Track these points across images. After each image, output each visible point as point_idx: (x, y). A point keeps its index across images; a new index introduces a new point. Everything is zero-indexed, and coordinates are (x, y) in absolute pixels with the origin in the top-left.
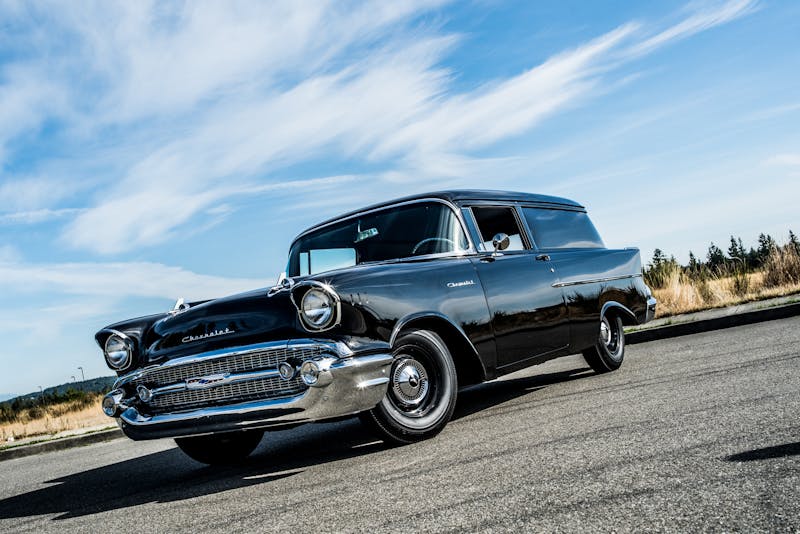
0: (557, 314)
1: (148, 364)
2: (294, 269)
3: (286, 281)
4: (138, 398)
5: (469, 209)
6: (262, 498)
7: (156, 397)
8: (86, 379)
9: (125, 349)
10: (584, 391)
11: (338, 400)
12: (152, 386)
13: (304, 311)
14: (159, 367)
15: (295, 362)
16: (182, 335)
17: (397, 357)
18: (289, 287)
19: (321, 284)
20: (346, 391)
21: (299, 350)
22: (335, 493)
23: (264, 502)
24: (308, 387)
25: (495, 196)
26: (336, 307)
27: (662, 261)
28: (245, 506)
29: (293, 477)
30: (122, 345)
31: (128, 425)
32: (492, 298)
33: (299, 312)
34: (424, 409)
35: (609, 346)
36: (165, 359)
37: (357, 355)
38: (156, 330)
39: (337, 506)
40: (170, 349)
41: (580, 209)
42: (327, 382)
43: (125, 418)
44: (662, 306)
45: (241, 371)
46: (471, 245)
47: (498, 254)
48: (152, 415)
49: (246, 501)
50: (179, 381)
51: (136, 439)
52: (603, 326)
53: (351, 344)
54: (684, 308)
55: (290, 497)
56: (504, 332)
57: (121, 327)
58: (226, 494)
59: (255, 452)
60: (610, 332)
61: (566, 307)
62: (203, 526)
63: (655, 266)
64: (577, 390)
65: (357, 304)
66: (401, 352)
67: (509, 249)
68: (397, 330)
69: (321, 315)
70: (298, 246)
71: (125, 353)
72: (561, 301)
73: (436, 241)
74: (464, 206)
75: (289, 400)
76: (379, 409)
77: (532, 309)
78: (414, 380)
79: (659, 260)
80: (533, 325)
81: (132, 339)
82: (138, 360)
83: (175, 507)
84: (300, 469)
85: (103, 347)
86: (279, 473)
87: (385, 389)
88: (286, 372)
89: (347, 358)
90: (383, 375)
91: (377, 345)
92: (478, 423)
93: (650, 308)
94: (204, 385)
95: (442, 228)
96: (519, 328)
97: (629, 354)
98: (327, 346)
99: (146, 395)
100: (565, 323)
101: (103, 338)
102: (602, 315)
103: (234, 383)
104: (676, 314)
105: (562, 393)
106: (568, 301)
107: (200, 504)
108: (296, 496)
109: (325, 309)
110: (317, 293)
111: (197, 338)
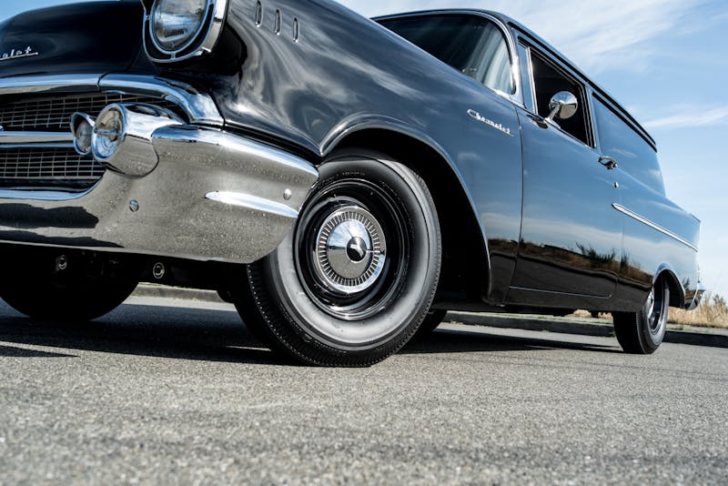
33: (146, 18)
35: (649, 321)
41: (649, 140)
78: (359, 247)
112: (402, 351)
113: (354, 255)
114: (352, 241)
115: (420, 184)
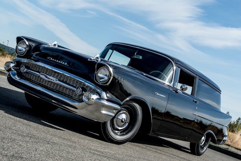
0: (189, 124)
1: (30, 58)
2: (103, 55)
3: (98, 58)
4: (20, 69)
5: (180, 69)
6: (43, 133)
7: (26, 72)
8: (8, 46)
9: (25, 48)
10: (183, 158)
11: (92, 112)
12: (27, 67)
13: (98, 73)
14: (34, 62)
15: (84, 89)
16: (49, 55)
17: (122, 109)
18: (98, 61)
19: (110, 67)
20: (96, 110)
21: (88, 86)
22: (70, 146)
23: (43, 135)
24: (83, 102)
25: (191, 69)
26: (110, 78)
27: (239, 123)
28: (35, 132)
29: (59, 131)
30: (25, 46)
31: (10, 77)
32: (169, 105)
33: (96, 72)
34: (121, 133)
35: (201, 146)
36: (38, 61)
37: (107, 100)
38: (41, 48)
39: (68, 152)
40: (41, 58)
41: (219, 91)
42: (91, 104)
43: (11, 74)
44: (229, 141)
45: (62, 81)
46: (172, 83)
47: (180, 91)
48: (21, 78)
49: (37, 131)
50: (38, 72)
51: (11, 83)
52: (203, 138)
53: (108, 95)
54: (236, 146)
55: (54, 139)
56: (167, 120)
57: (28, 39)
58: (32, 123)
59: (52, 112)
60: (204, 141)
61: (194, 123)
62: (15, 132)
63: (235, 123)
64: (180, 156)
65: (118, 81)
66: (124, 108)
67: (185, 92)
68: (128, 99)
69: (103, 78)
70: (110, 46)
71: (24, 50)
72: (193, 120)
73: (161, 74)
74: (178, 67)
75: (74, 102)
76: (105, 124)
77: (181, 117)
78: (124, 120)
79: (238, 122)
80: (178, 123)
81: (30, 46)
82: (28, 55)
83: (9, 118)
84: (64, 129)
85: (17, 43)
86: (55, 126)
87: (111, 118)
88: (79, 91)
89: (103, 99)
90: (113, 113)
91: (117, 100)
92: (138, 148)
93: (224, 141)
94: (46, 79)
95: (166, 71)
96: (173, 122)
97: (207, 152)
98: (99, 91)
99: (23, 69)
100: (190, 129)
101: (19, 40)
102: (205, 134)
103: (58, 84)
104: (232, 147)
105: (174, 154)
106: (196, 121)
107: (19, 122)
108: (56, 140)
109: (106, 77)
110: (106, 69)
111: (54, 60)
112: (129, 142)
113: (122, 122)
114: (123, 119)
115: (140, 109)
